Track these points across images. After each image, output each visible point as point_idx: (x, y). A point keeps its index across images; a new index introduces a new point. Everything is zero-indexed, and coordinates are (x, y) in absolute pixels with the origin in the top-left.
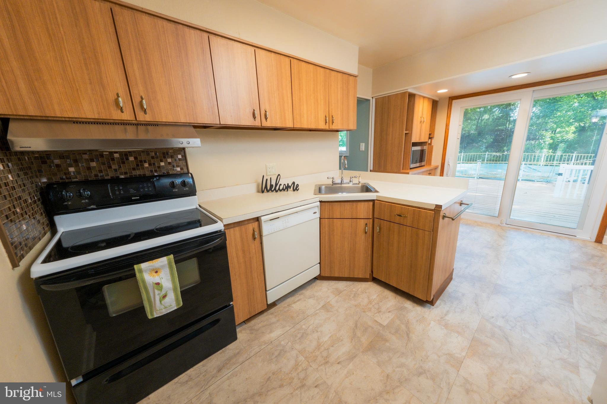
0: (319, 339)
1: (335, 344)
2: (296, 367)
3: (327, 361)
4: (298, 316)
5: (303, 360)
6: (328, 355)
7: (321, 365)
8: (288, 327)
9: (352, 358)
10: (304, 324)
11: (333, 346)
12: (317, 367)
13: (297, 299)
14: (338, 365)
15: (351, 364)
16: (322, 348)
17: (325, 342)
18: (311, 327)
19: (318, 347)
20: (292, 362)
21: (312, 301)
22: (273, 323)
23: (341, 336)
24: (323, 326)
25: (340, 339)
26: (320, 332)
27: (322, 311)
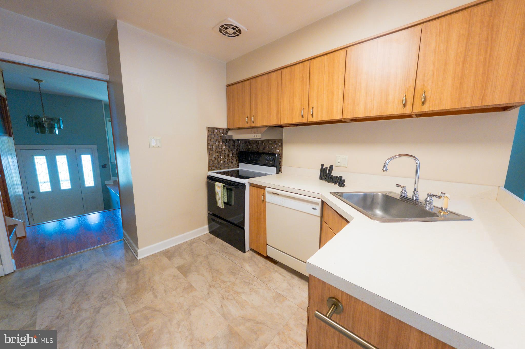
0: (244, 293)
1: (239, 304)
2: (223, 282)
3: (225, 299)
4: (265, 278)
5: (227, 285)
6: (229, 299)
7: (222, 295)
8: (254, 274)
9: (225, 316)
10: (258, 283)
11: (236, 302)
12: (221, 293)
13: (284, 275)
14: (221, 305)
15: (220, 315)
16: (235, 296)
17: (241, 297)
18: (255, 287)
19: (237, 293)
20: (226, 279)
21: (285, 285)
22: (257, 265)
23: (246, 309)
24: (257, 295)
25: (243, 308)
26: (251, 293)
27: (274, 294)
